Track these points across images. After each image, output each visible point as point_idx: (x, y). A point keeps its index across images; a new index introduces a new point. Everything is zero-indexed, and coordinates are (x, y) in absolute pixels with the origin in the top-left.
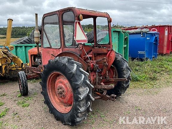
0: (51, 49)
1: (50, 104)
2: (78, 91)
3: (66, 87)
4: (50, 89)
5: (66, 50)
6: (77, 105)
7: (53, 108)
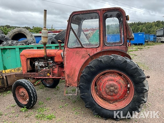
0: (83, 49)
1: (95, 105)
2: (142, 83)
3: (120, 84)
4: (93, 90)
5: (106, 48)
6: (141, 97)
7: (101, 108)
